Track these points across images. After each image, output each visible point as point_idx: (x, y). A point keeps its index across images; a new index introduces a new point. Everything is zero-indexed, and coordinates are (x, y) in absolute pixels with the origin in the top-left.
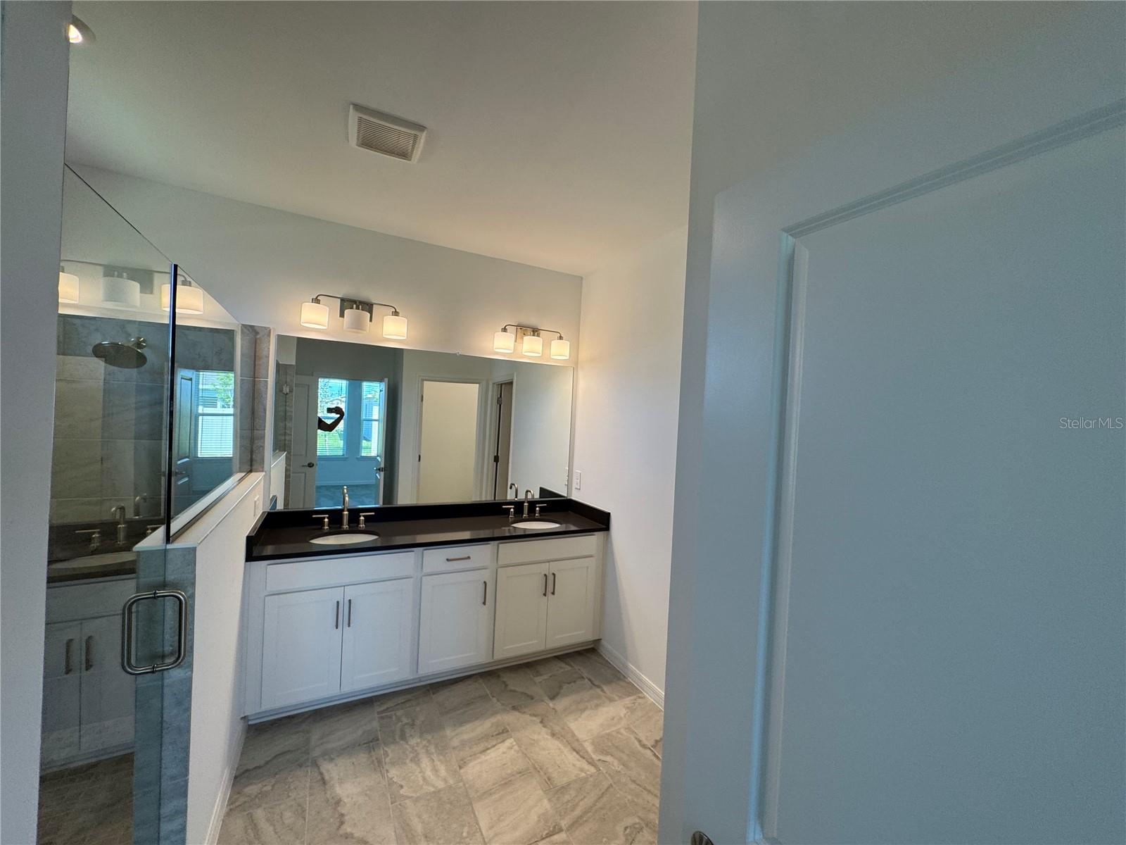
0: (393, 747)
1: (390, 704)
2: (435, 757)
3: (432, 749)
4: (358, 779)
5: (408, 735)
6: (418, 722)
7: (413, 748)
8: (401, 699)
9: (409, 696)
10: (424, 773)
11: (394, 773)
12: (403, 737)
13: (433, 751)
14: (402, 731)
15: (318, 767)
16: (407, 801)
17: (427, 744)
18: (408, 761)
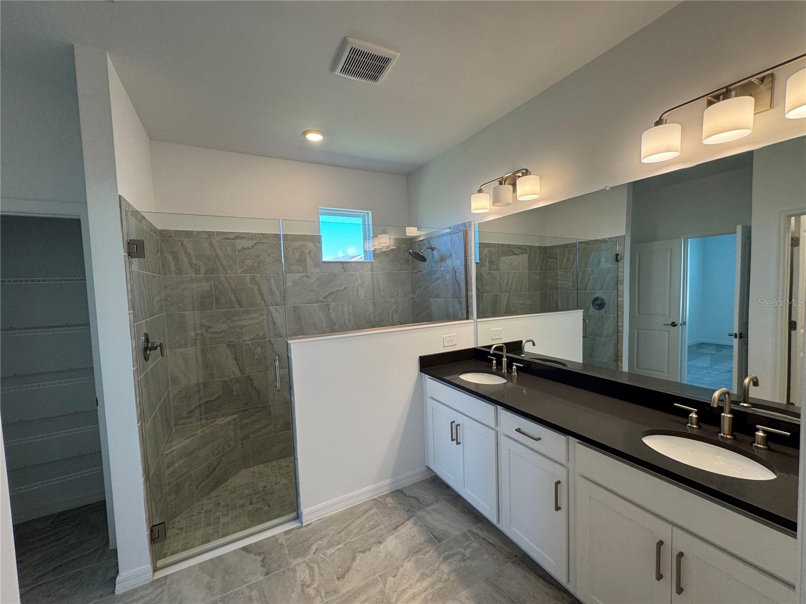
0: (435, 555)
1: (483, 534)
2: (430, 590)
3: (440, 585)
4: (400, 545)
5: (450, 560)
6: (468, 563)
7: (438, 569)
8: (492, 539)
9: (499, 544)
10: (410, 588)
11: (408, 565)
12: (446, 559)
13: (436, 588)
14: (454, 555)
15: (409, 519)
16: (381, 585)
17: (443, 580)
18: (421, 571)
